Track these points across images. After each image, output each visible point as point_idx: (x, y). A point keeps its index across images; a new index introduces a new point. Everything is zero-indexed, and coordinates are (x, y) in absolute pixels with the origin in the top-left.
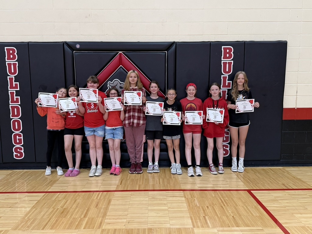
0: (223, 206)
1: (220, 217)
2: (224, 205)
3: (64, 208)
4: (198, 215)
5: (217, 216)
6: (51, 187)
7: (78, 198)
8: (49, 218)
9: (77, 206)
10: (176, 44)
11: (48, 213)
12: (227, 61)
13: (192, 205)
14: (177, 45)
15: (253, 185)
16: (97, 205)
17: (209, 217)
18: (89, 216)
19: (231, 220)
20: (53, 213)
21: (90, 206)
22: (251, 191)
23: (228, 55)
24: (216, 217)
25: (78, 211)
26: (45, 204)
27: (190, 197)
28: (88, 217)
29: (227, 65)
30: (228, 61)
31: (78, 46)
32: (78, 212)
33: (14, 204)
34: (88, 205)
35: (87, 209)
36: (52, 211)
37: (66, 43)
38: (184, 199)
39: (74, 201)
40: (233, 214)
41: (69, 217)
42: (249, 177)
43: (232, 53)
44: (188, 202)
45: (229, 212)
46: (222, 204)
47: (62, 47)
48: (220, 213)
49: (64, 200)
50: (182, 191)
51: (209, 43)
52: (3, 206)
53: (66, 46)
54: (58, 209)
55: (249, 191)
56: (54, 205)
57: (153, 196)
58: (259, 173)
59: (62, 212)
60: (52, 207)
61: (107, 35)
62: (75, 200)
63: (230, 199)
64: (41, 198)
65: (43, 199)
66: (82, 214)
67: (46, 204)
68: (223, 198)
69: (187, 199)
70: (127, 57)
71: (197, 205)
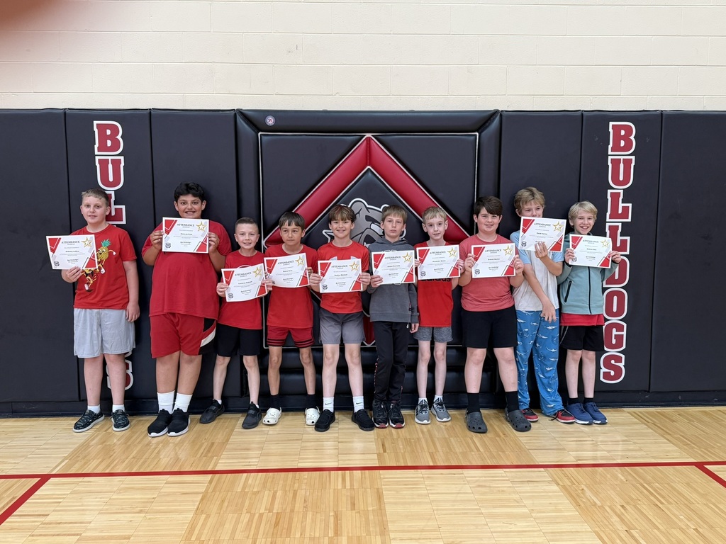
0: (660, 505)
1: (665, 531)
2: (662, 503)
3: (275, 511)
4: (611, 527)
5: (659, 529)
6: (218, 460)
7: (296, 485)
8: (251, 537)
9: (304, 507)
10: (501, 115)
11: (241, 527)
12: (622, 158)
13: (583, 502)
14: (503, 118)
15: (702, 451)
16: (353, 505)
17: (640, 531)
18: (348, 533)
19: (696, 538)
20: (254, 525)
21: (338, 505)
22: (706, 466)
23: (623, 143)
24: (655, 531)
25: (312, 519)
26: (223, 501)
27: (570, 484)
28: (345, 533)
29: (622, 166)
30: (622, 156)
31: (270, 121)
32: (314, 521)
33: (147, 502)
34: (331, 504)
35: (332, 514)
36: (251, 521)
37: (241, 112)
38: (555, 488)
39: (291, 495)
40: (694, 525)
41: (298, 535)
42: (683, 433)
43: (632, 138)
44: (571, 495)
45: (681, 520)
46: (652, 498)
47: (233, 123)
48: (659, 521)
49: (267, 492)
50: (542, 469)
51: (579, 113)
52: (122, 509)
53: (240, 121)
54: (261, 515)
55: (700, 466)
56: (247, 504)
57: (477, 481)
58: (700, 421)
59: (277, 524)
60: (245, 511)
61: (337, 96)
62: (292, 492)
63: (666, 485)
64: (208, 488)
65: (214, 490)
66: (327, 526)
67: (226, 504)
68: (649, 484)
69: (564, 487)
70: (383, 147)
71: (596, 504)
